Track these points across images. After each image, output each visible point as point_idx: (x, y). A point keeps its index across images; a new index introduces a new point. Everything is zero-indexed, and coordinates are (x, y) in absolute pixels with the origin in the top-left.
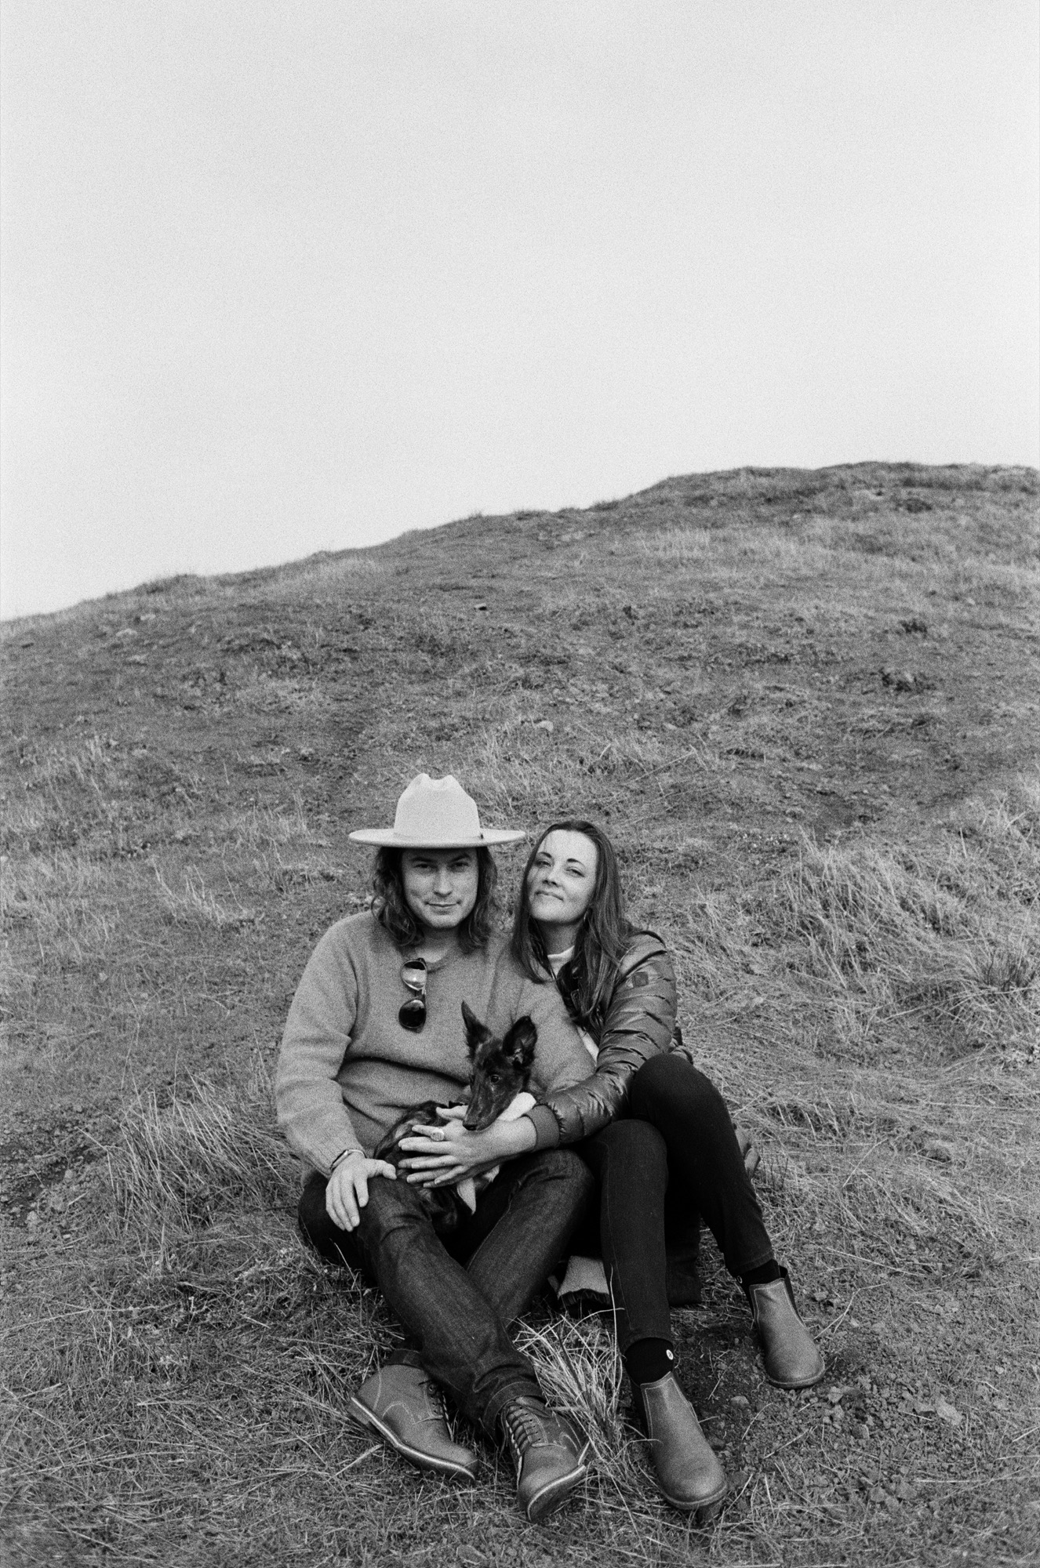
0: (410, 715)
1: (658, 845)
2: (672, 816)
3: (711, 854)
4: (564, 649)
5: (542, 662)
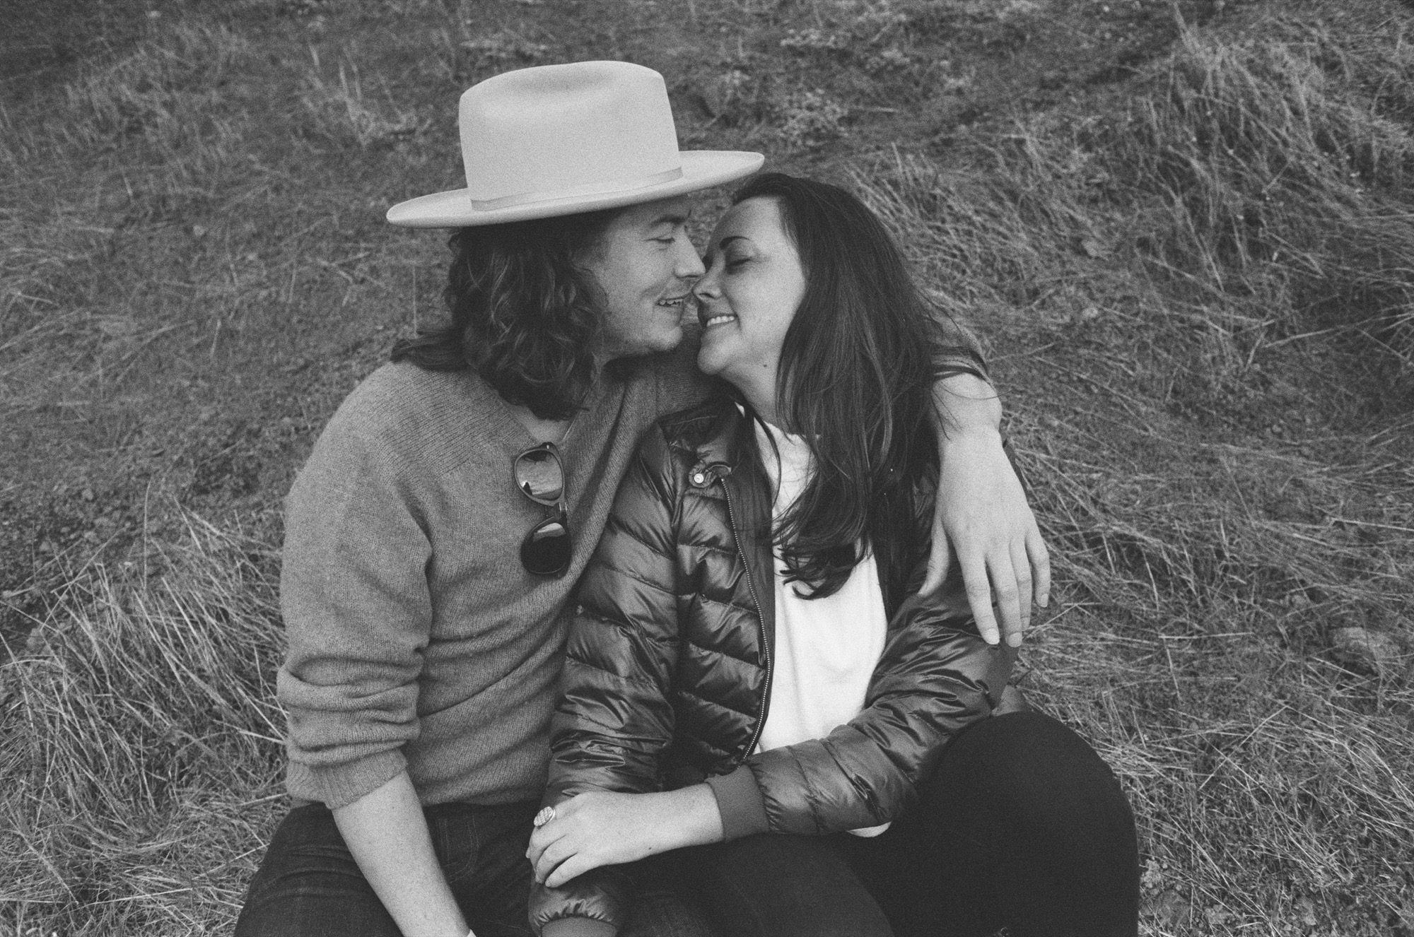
3: (1043, 21)
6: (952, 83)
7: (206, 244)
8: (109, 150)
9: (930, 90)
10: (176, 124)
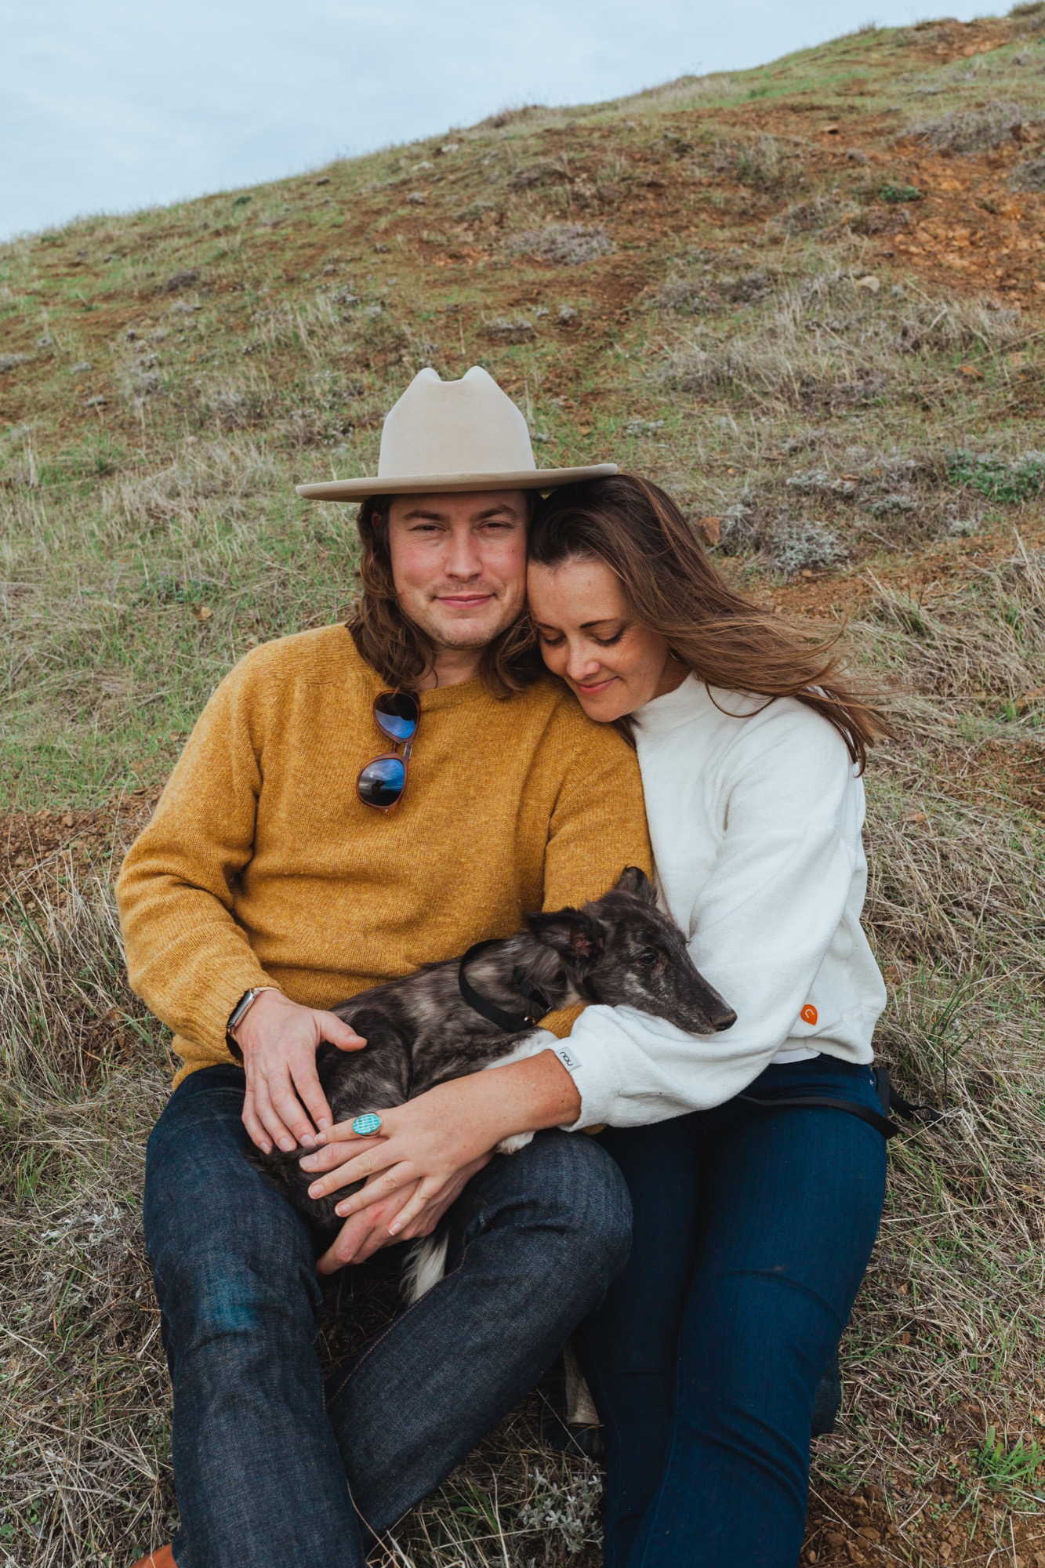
0: (707, 267)
1: (984, 458)
2: (1015, 415)
4: (922, 182)
5: (888, 200)
6: (958, 525)
7: (211, 625)
8: (132, 546)
9: (936, 532)
10: (198, 525)
